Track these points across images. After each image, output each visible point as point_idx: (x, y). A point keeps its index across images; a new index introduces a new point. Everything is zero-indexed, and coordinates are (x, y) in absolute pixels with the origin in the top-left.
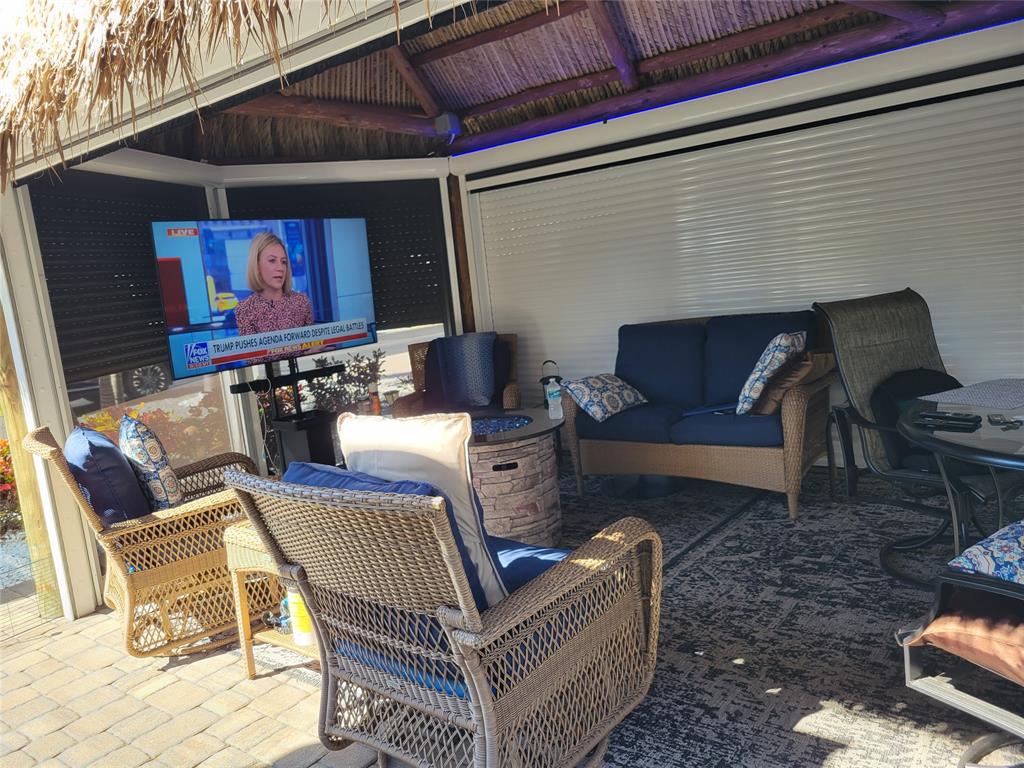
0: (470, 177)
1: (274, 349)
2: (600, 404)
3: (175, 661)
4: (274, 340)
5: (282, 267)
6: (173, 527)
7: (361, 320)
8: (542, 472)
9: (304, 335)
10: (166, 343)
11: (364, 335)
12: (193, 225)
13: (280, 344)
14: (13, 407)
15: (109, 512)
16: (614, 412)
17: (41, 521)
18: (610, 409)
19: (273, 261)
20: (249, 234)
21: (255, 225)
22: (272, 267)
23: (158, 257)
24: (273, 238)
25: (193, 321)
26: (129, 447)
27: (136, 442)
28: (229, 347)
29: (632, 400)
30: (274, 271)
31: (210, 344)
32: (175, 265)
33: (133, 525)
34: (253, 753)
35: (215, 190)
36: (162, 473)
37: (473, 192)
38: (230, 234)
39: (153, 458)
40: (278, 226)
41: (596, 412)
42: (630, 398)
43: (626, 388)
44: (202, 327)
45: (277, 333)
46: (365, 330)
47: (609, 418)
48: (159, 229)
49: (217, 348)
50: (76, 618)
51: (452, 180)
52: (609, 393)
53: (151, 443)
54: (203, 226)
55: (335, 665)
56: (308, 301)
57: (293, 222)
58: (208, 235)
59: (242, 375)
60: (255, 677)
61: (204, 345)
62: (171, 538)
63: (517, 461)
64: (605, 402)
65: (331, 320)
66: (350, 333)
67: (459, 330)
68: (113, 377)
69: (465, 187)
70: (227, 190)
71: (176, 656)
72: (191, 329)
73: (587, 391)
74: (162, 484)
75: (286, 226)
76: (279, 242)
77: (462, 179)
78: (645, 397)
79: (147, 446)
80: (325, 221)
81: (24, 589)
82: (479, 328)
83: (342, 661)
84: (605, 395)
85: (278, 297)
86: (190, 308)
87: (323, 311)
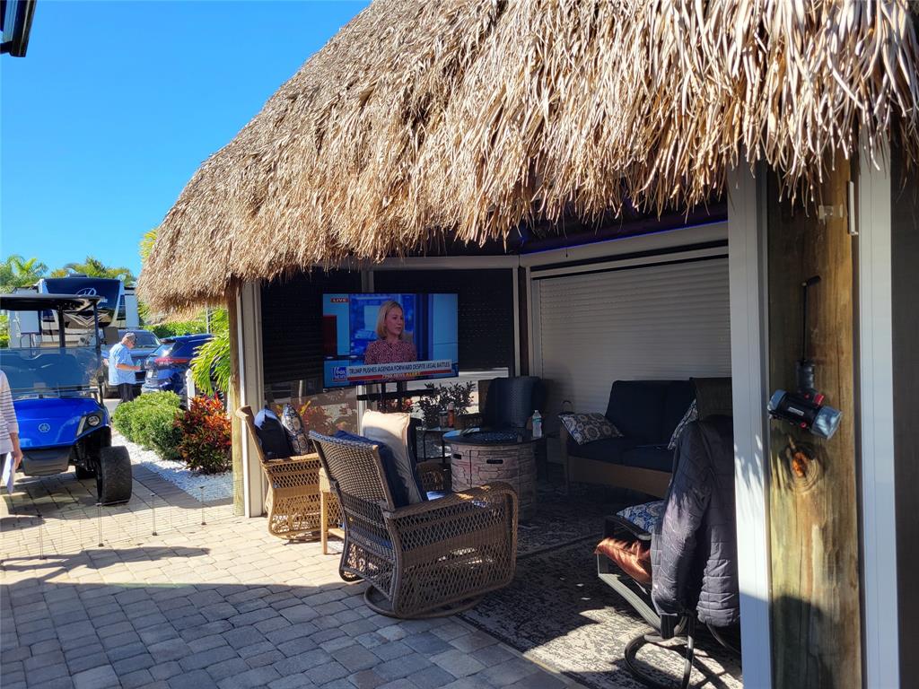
0: (534, 269)
1: (387, 374)
2: (582, 433)
3: (291, 541)
4: (388, 369)
5: (401, 322)
6: (299, 465)
7: (447, 361)
8: (520, 469)
9: (408, 368)
10: (323, 366)
11: (449, 371)
12: (347, 296)
13: (392, 372)
14: (236, 394)
15: (269, 453)
16: (592, 439)
17: (241, 459)
18: (588, 436)
19: (395, 318)
20: (380, 303)
21: (384, 297)
22: (393, 321)
23: (324, 314)
24: (395, 304)
25: (339, 353)
26: (285, 421)
27: (288, 418)
28: (359, 371)
29: (610, 433)
30: (396, 325)
31: (348, 368)
32: (334, 319)
33: (280, 461)
34: (312, 581)
35: (368, 272)
36: (299, 437)
37: (534, 279)
38: (368, 302)
39: (296, 428)
40: (399, 298)
41: (578, 437)
42: (607, 431)
43: (607, 425)
44: (344, 357)
45: (391, 365)
46: (450, 367)
47: (587, 443)
48: (327, 298)
49: (352, 371)
50: (250, 517)
51: (521, 270)
52: (591, 426)
53: (295, 420)
54: (352, 296)
55: (349, 535)
56: (413, 347)
57: (408, 295)
58: (354, 302)
59: (369, 389)
60: (326, 554)
61: (344, 369)
62: (298, 472)
63: (503, 459)
64: (585, 431)
65: (427, 359)
66: (440, 369)
67: (518, 373)
68: (301, 382)
69: (529, 275)
70: (375, 272)
71: (292, 540)
72: (337, 358)
73: (575, 423)
74: (298, 442)
75: (403, 297)
76: (399, 306)
77: (528, 270)
78: (621, 432)
79: (294, 421)
80: (430, 295)
81: (229, 501)
82: (531, 374)
83: (352, 533)
84: (587, 427)
85: (396, 340)
86: (338, 345)
87: (423, 353)
